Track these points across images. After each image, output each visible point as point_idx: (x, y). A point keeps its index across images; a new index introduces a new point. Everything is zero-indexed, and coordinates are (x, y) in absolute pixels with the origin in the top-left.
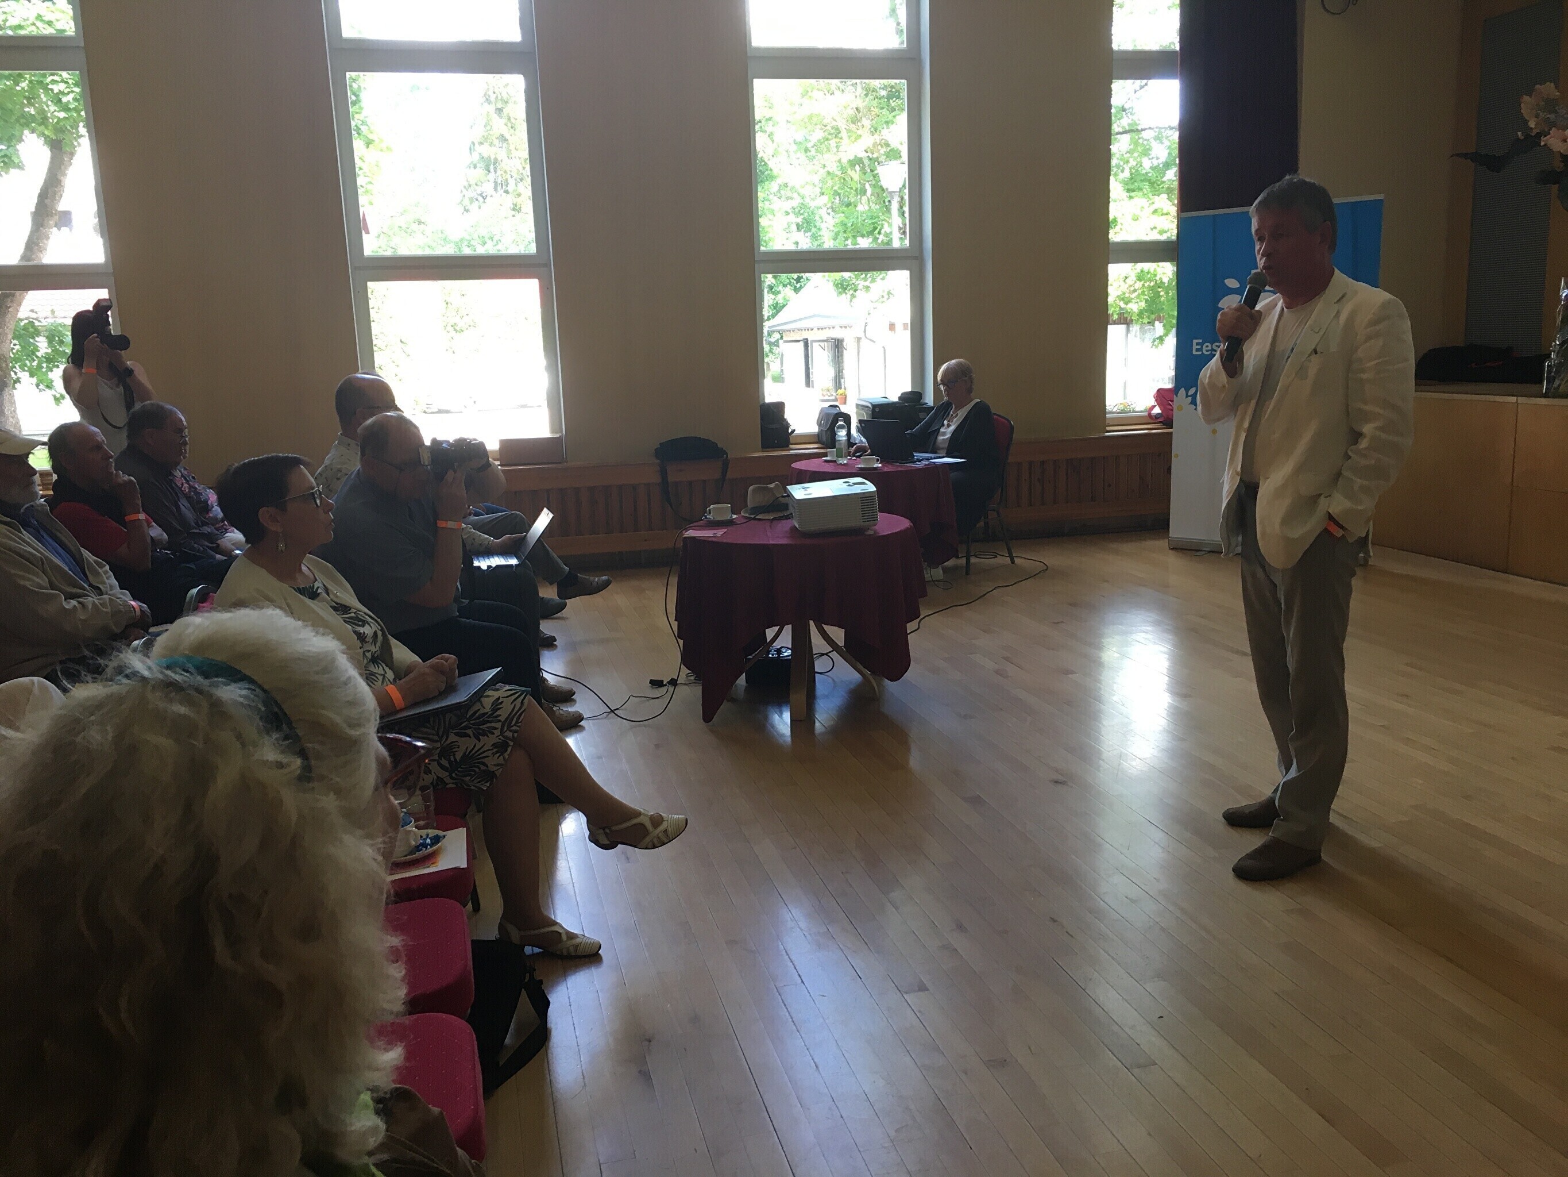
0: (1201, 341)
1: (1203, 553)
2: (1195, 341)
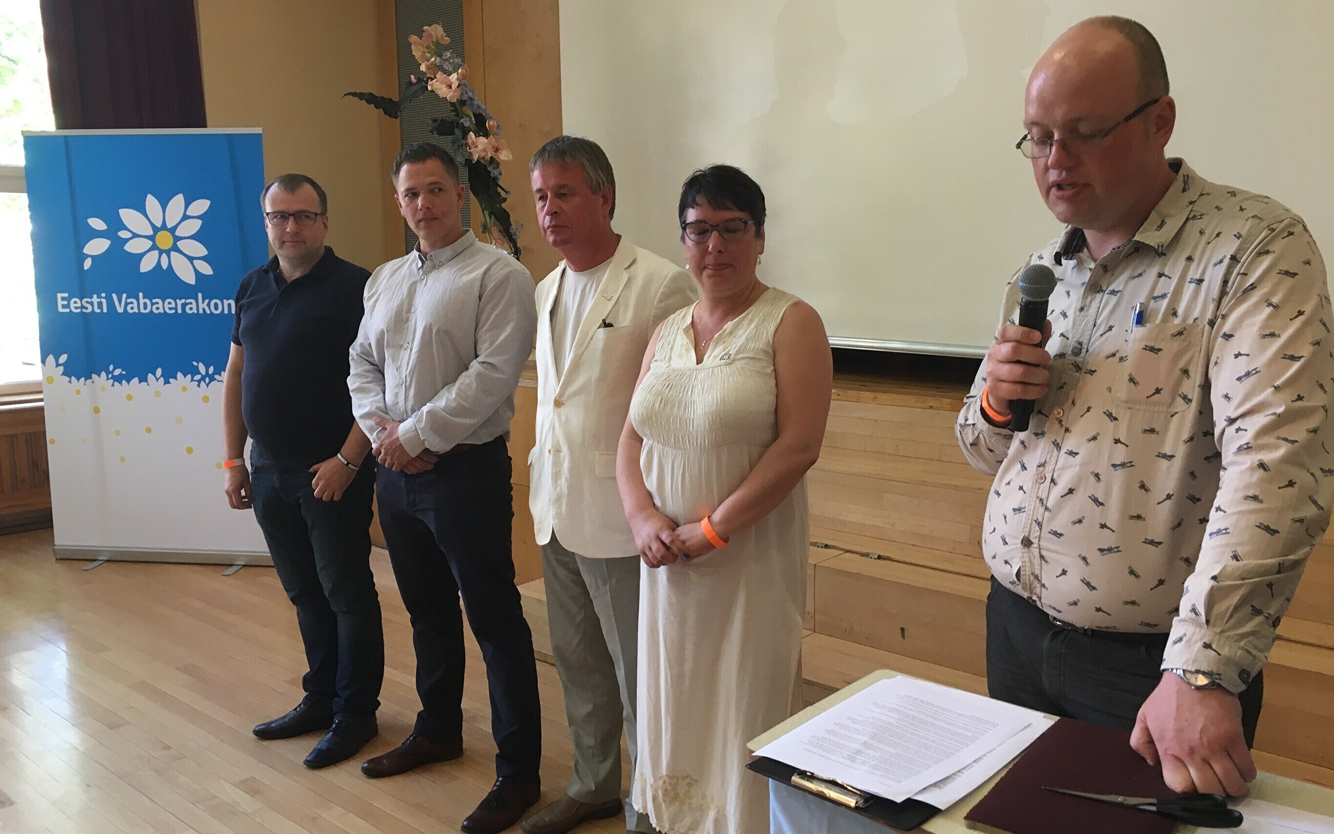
0: (66, 295)
1: (101, 562)
2: (59, 296)
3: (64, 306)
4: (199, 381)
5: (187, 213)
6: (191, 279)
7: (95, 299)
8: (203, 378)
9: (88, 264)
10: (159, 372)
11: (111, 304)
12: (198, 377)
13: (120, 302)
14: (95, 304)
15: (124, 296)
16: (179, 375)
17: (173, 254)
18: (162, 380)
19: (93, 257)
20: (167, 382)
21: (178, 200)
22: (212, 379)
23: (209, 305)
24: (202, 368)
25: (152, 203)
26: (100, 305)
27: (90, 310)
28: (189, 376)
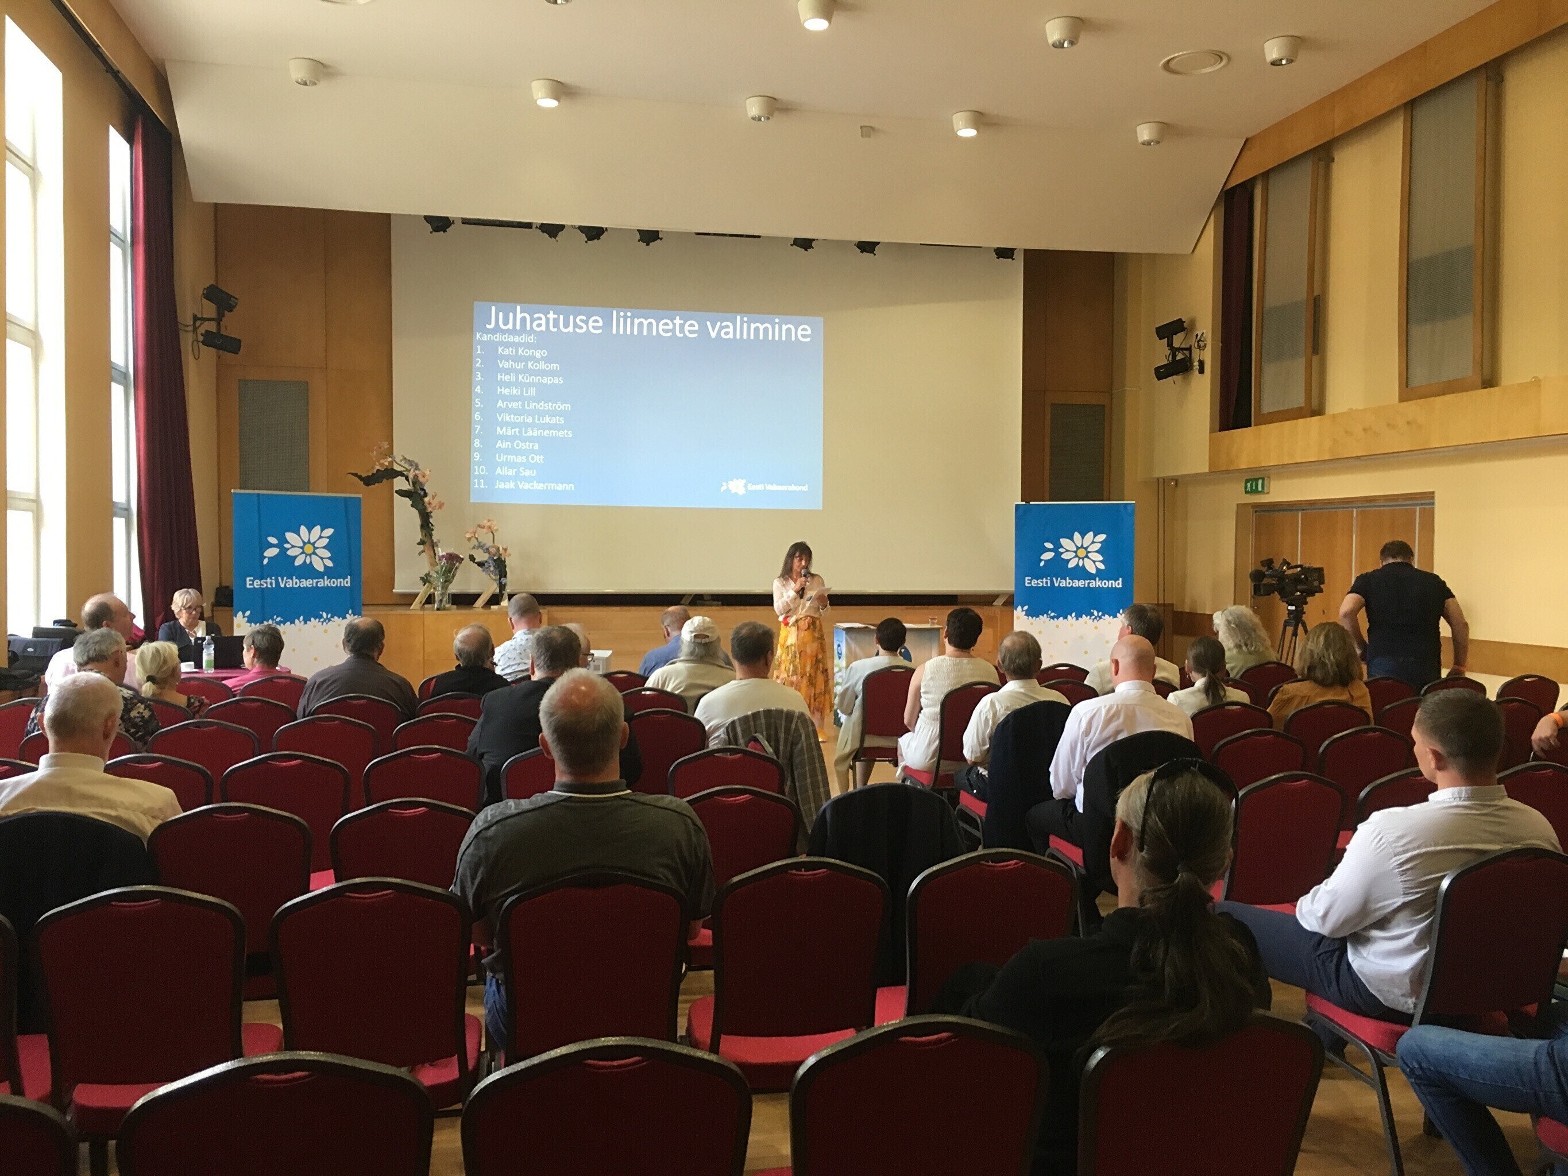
0: (252, 578)
2: (248, 579)
3: (250, 585)
4: (323, 622)
5: (322, 535)
6: (321, 569)
7: (269, 580)
8: (325, 620)
9: (265, 561)
10: (301, 618)
11: (277, 582)
12: (322, 620)
13: (282, 580)
14: (269, 583)
15: (285, 578)
16: (312, 619)
17: (313, 556)
18: (303, 622)
19: (269, 558)
20: (305, 623)
21: (317, 529)
22: (329, 620)
23: (330, 582)
24: (324, 615)
25: (303, 530)
26: (271, 584)
27: (265, 585)
28: (317, 620)
